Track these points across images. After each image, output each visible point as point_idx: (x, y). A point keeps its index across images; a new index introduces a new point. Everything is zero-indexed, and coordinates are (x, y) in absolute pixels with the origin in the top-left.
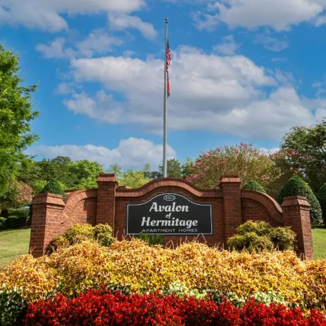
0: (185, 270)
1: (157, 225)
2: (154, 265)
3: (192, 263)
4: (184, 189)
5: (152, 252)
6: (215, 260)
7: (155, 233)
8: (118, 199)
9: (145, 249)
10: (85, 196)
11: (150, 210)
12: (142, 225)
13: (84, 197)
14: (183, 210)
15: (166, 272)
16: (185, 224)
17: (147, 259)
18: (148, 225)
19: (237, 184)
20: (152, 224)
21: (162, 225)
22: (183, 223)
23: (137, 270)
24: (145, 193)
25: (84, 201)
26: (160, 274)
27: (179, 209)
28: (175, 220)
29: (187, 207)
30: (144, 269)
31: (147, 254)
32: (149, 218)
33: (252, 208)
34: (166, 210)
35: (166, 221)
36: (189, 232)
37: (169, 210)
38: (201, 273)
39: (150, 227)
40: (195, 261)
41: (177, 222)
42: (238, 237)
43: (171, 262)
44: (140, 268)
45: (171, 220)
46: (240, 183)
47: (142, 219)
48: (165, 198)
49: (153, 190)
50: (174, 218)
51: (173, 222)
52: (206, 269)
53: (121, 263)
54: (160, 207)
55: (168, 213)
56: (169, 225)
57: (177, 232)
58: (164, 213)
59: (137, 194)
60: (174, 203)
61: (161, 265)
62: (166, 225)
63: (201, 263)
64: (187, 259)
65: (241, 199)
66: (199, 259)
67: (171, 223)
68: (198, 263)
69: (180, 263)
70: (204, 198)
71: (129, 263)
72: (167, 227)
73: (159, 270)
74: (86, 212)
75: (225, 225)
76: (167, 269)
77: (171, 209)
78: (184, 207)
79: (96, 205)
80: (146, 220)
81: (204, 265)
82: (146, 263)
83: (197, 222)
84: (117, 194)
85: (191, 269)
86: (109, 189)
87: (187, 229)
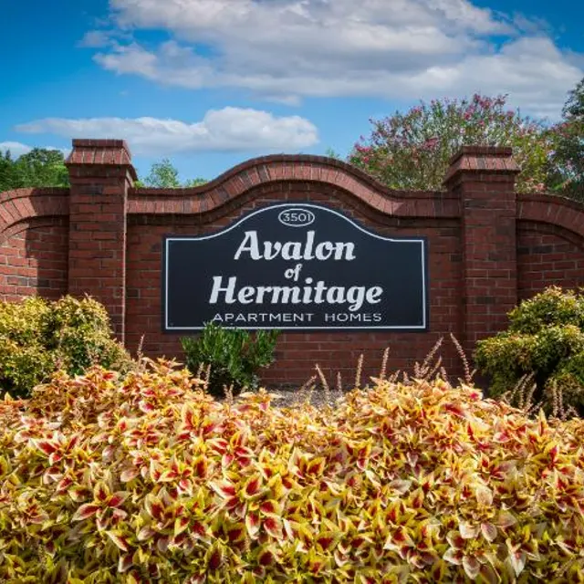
0: (398, 536)
1: (259, 300)
2: (235, 504)
3: (434, 496)
4: (342, 190)
5: (228, 431)
6: (553, 478)
7: (252, 323)
8: (135, 219)
9: (189, 415)
10: (26, 208)
11: (237, 257)
12: (213, 299)
13: (25, 215)
14: (338, 257)
15: (300, 546)
16: (345, 297)
17: (200, 469)
18: (229, 300)
19: (506, 178)
20: (242, 298)
21: (275, 300)
22: (337, 295)
23: (141, 536)
24: (219, 203)
25: (27, 226)
26: (267, 558)
27: (325, 252)
28: (313, 285)
29: (350, 246)
30: (178, 530)
31: (197, 441)
32: (233, 281)
33: (549, 249)
34: (286, 256)
35: (286, 290)
36: (356, 322)
37: (296, 256)
38: (490, 558)
39: (237, 307)
40: (450, 482)
41: (320, 292)
42: (520, 340)
43: (323, 486)
44: (158, 527)
45: (301, 284)
46: (516, 172)
47: (213, 282)
48: (283, 217)
49: (245, 193)
50: (309, 281)
51: (308, 290)
52: (510, 529)
53: (64, 492)
54: (268, 245)
55: (292, 264)
56: (295, 300)
57: (318, 320)
58: (280, 264)
59: (194, 206)
60: (311, 235)
61: (269, 508)
62: (285, 300)
63: (482, 489)
64: (406, 471)
65: (518, 221)
66: (469, 470)
67: (301, 296)
68: (467, 493)
69: (372, 493)
70: (402, 218)
71: (102, 495)
72: (290, 308)
73: (263, 536)
74: (34, 261)
75: (465, 301)
76: (303, 526)
77: (302, 252)
78: (340, 246)
79: (67, 240)
80: (224, 284)
81: (497, 502)
82: (189, 494)
83: (380, 291)
84: (130, 206)
85: (431, 527)
86: (107, 190)
87: (349, 313)
